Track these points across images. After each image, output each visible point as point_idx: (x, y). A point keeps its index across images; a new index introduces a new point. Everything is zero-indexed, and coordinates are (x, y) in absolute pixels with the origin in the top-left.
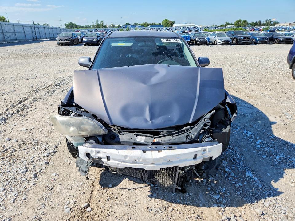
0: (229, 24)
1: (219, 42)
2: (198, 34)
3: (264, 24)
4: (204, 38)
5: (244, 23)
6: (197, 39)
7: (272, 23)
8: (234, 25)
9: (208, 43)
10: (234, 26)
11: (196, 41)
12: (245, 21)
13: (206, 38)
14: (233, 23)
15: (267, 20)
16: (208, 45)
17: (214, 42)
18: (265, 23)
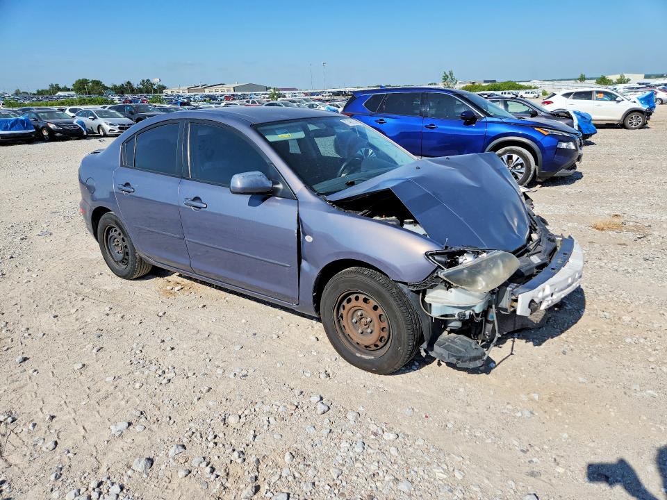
0: (59, 89)
1: (110, 130)
2: (46, 114)
3: (140, 89)
4: (71, 123)
5: (96, 88)
6: (52, 126)
7: (155, 87)
8: (72, 90)
9: (85, 133)
10: (73, 93)
11: (51, 131)
12: (97, 83)
13: (75, 123)
14: (71, 87)
15: (143, 81)
16: (85, 137)
17: (96, 131)
18: (141, 86)
